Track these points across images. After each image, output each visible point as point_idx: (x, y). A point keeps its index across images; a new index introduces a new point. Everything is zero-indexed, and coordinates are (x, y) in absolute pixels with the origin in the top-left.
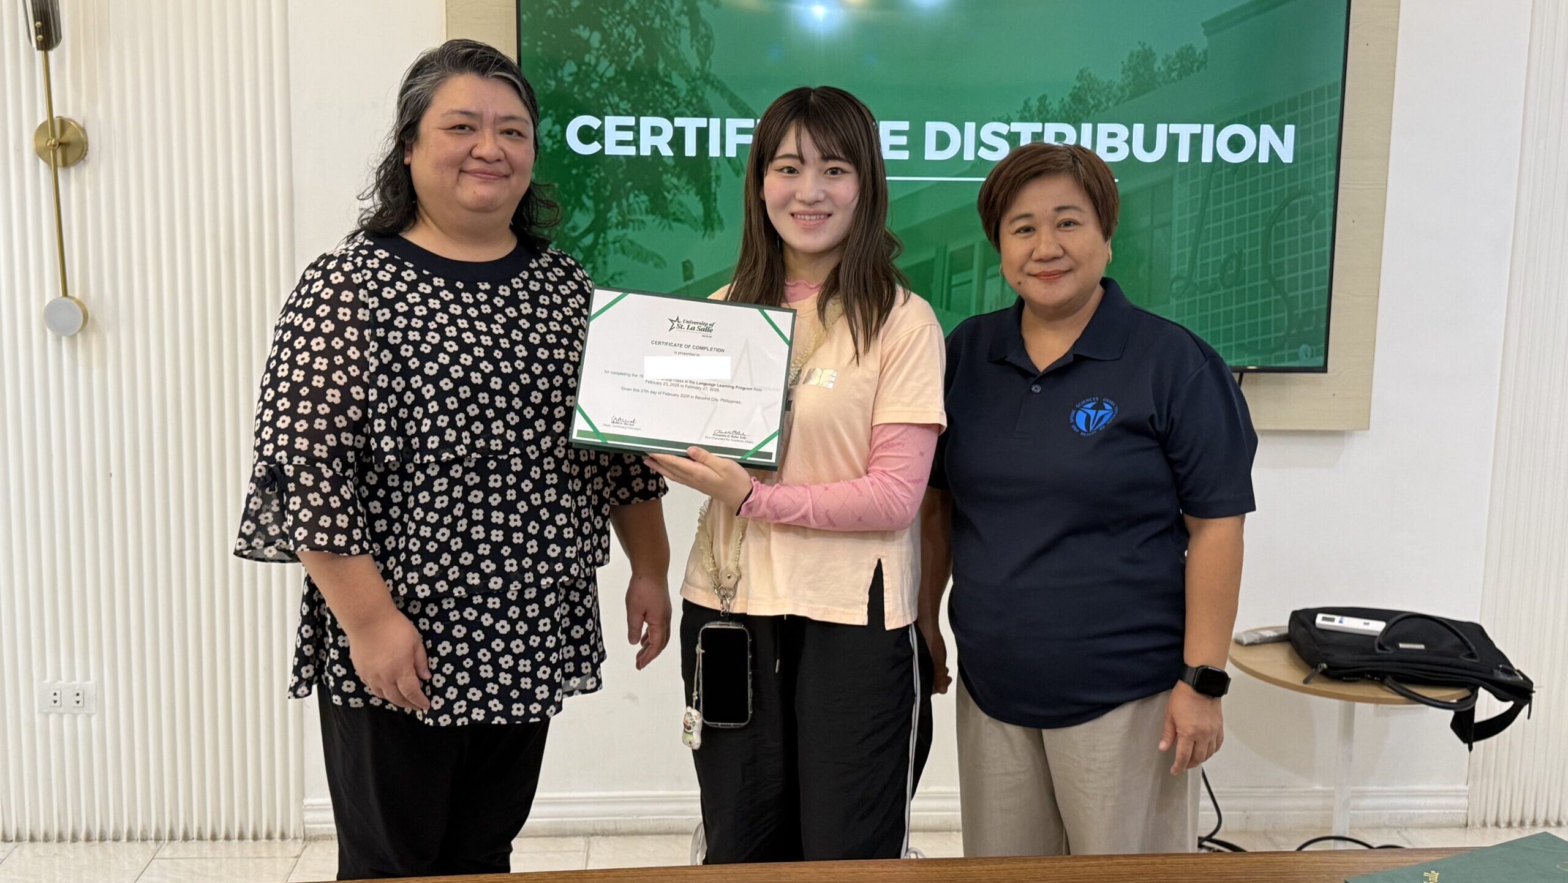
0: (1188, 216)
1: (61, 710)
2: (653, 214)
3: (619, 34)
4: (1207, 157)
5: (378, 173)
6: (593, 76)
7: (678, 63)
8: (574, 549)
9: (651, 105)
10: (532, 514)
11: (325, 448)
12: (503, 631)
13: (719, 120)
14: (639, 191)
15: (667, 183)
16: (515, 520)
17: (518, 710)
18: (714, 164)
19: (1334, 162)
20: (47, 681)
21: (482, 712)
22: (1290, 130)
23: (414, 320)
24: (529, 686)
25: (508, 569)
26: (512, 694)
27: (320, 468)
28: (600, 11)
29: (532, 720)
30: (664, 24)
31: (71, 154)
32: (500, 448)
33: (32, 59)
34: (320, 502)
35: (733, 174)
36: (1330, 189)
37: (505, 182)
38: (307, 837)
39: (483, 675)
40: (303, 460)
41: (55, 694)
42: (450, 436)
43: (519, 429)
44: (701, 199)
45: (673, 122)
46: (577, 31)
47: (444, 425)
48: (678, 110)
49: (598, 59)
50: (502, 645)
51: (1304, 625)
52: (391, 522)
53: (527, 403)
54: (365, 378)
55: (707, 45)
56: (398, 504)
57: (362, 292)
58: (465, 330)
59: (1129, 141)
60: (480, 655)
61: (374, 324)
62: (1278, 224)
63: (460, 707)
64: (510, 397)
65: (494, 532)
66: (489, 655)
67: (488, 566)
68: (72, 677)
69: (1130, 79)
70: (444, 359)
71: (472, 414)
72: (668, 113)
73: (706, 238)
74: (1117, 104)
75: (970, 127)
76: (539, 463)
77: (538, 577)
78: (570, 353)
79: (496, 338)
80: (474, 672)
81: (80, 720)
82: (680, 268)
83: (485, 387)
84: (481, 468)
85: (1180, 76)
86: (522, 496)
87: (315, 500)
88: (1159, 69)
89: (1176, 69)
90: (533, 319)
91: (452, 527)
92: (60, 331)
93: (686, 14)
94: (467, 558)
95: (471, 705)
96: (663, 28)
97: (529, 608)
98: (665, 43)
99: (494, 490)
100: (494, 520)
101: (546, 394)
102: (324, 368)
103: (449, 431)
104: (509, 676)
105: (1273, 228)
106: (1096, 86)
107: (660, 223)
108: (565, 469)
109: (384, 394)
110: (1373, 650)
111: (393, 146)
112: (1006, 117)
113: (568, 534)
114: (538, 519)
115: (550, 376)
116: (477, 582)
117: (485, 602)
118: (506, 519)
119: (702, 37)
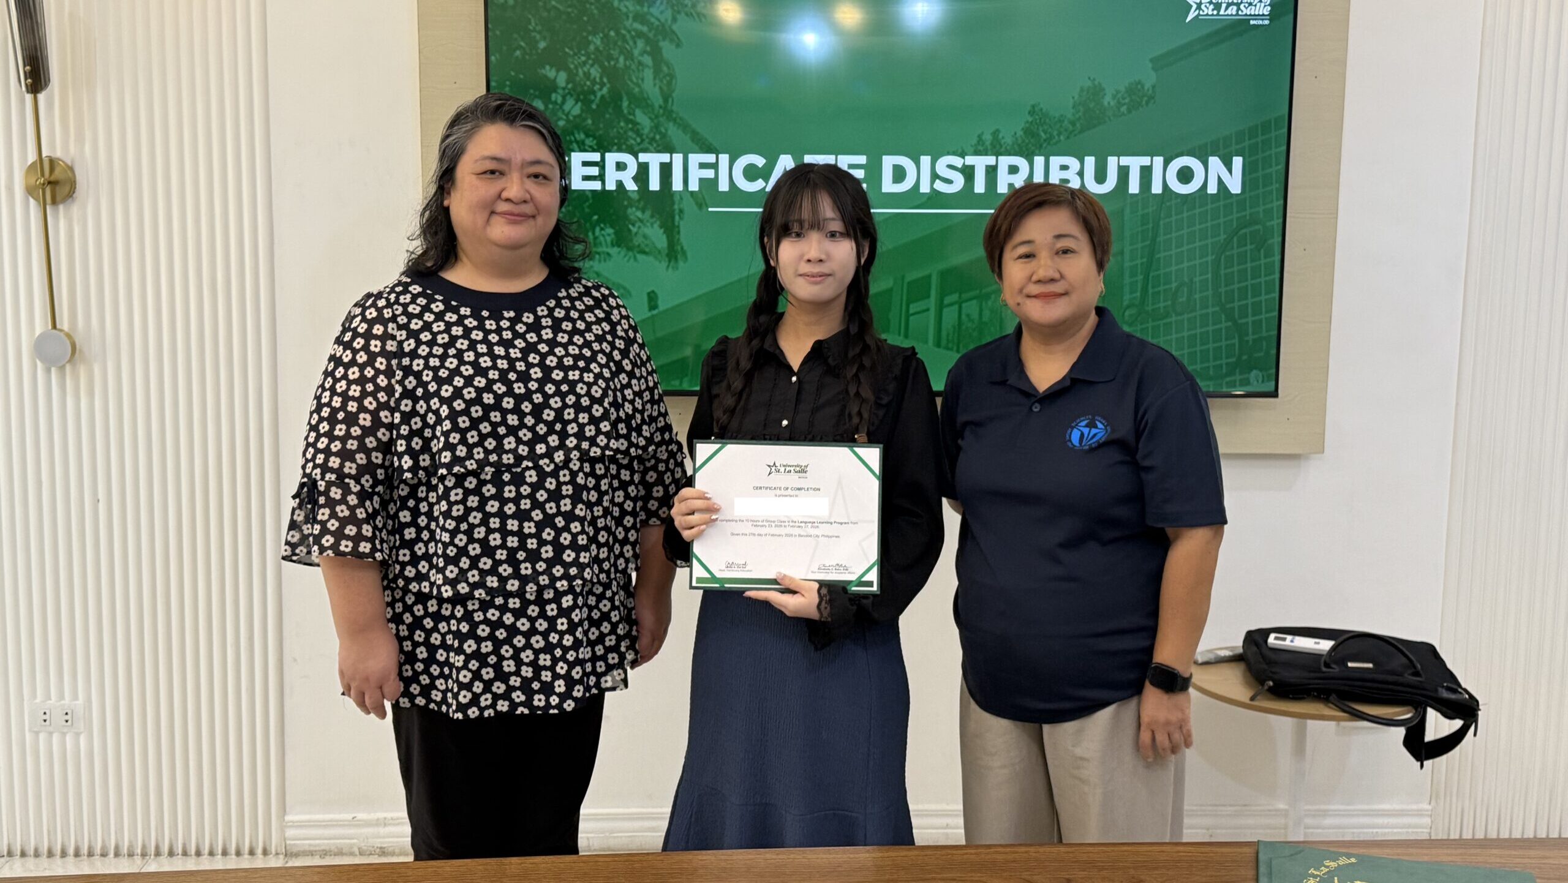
0: (1140, 245)
1: (51, 729)
2: (619, 246)
3: (585, 73)
4: (1157, 188)
5: (422, 215)
6: (560, 114)
7: (641, 102)
8: (588, 555)
9: (616, 141)
10: (548, 521)
11: (354, 466)
12: (524, 629)
13: (681, 155)
14: (605, 224)
15: (632, 217)
16: (530, 527)
17: (539, 700)
18: (677, 198)
19: (1282, 193)
20: (38, 701)
21: (507, 703)
22: (1238, 162)
23: (436, 348)
24: (549, 679)
25: (523, 572)
26: (533, 686)
27: (348, 484)
28: (566, 53)
29: (551, 711)
30: (628, 63)
31: (62, 191)
32: (512, 461)
33: (22, 101)
34: (347, 513)
35: (695, 208)
36: (1278, 218)
37: (531, 222)
38: (288, 853)
39: (506, 669)
40: (333, 477)
41: (45, 713)
42: (462, 451)
43: (531, 444)
44: (664, 232)
45: (637, 158)
46: (543, 71)
47: (456, 441)
48: (642, 146)
49: (564, 97)
50: (523, 641)
51: (1257, 645)
52: (419, 530)
53: (539, 420)
54: (392, 404)
55: (669, 83)
56: (425, 514)
57: (391, 325)
58: (483, 355)
59: (1081, 174)
60: (503, 652)
61: (400, 354)
62: (1228, 253)
63: (486, 700)
64: (522, 415)
65: (510, 539)
66: (511, 651)
67: (505, 570)
68: (61, 697)
69: (1080, 114)
70: (458, 382)
71: (484, 431)
72: (633, 149)
73: (670, 269)
74: (1068, 138)
75: (926, 160)
76: (555, 474)
77: (553, 579)
78: (585, 375)
79: (512, 362)
80: (497, 667)
81: (69, 739)
82: (645, 298)
83: (497, 406)
84: (497, 481)
85: (1129, 111)
86: (536, 505)
87: (342, 511)
88: (1109, 103)
89: (1124, 104)
90: (553, 343)
91: (469, 533)
92: (49, 362)
93: (649, 54)
94: (486, 563)
95: (496, 697)
96: (627, 68)
97: (548, 608)
98: (629, 83)
99: (509, 500)
100: (509, 527)
101: (559, 412)
102: (357, 394)
103: (460, 447)
104: (530, 669)
105: (1223, 257)
106: (1047, 120)
107: (625, 256)
108: (580, 480)
109: (407, 418)
110: (1320, 669)
111: (434, 191)
112: (960, 151)
113: (582, 540)
114: (554, 527)
115: (563, 396)
116: (496, 585)
117: (506, 603)
118: (521, 527)
119: (664, 77)
